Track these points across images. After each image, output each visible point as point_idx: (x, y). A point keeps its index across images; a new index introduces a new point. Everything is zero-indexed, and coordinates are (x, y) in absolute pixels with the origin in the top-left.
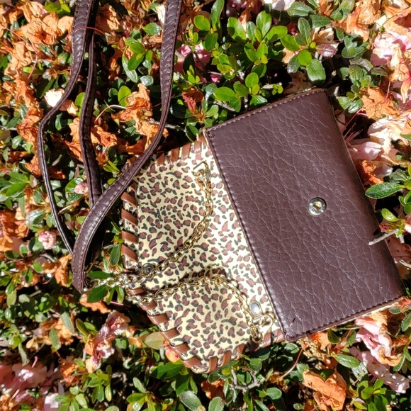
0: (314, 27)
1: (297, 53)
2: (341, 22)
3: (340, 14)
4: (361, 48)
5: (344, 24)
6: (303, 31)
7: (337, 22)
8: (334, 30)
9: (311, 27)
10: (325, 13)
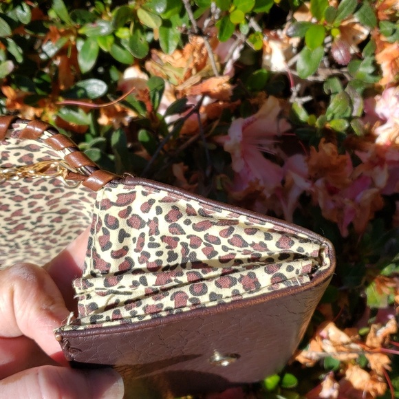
0: (356, 15)
1: (314, 20)
2: (383, 39)
3: (391, 32)
4: (371, 79)
5: (383, 45)
6: (342, 9)
7: (379, 35)
8: (369, 36)
9: (355, 12)
10: (379, 13)
